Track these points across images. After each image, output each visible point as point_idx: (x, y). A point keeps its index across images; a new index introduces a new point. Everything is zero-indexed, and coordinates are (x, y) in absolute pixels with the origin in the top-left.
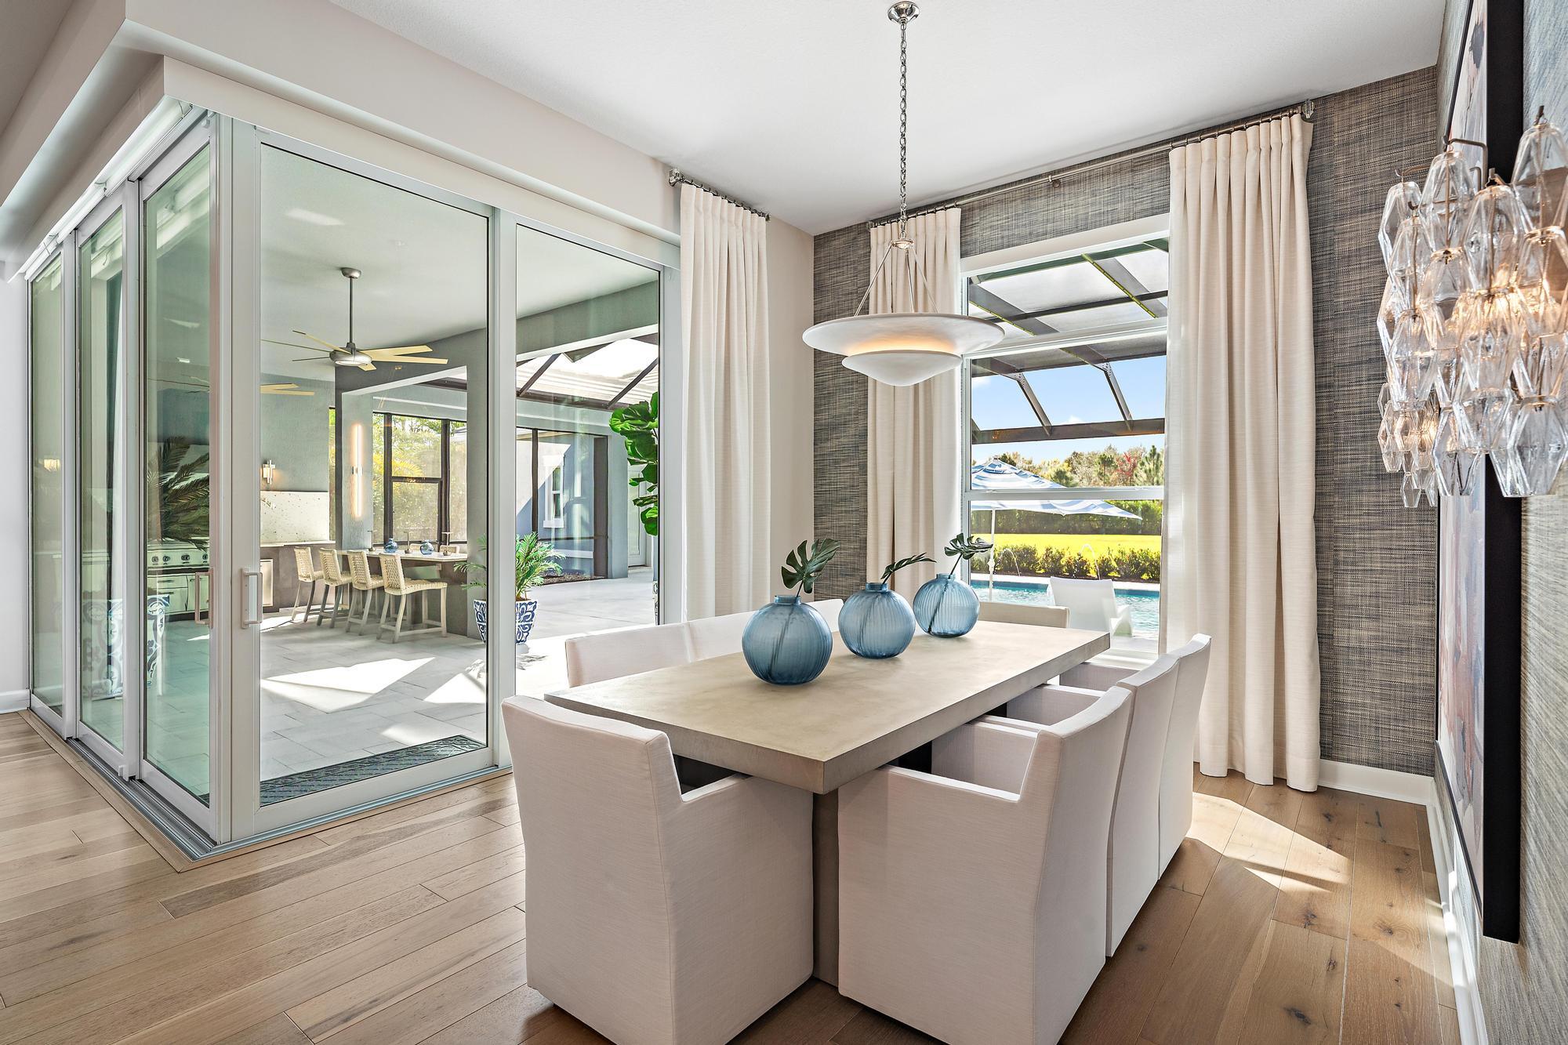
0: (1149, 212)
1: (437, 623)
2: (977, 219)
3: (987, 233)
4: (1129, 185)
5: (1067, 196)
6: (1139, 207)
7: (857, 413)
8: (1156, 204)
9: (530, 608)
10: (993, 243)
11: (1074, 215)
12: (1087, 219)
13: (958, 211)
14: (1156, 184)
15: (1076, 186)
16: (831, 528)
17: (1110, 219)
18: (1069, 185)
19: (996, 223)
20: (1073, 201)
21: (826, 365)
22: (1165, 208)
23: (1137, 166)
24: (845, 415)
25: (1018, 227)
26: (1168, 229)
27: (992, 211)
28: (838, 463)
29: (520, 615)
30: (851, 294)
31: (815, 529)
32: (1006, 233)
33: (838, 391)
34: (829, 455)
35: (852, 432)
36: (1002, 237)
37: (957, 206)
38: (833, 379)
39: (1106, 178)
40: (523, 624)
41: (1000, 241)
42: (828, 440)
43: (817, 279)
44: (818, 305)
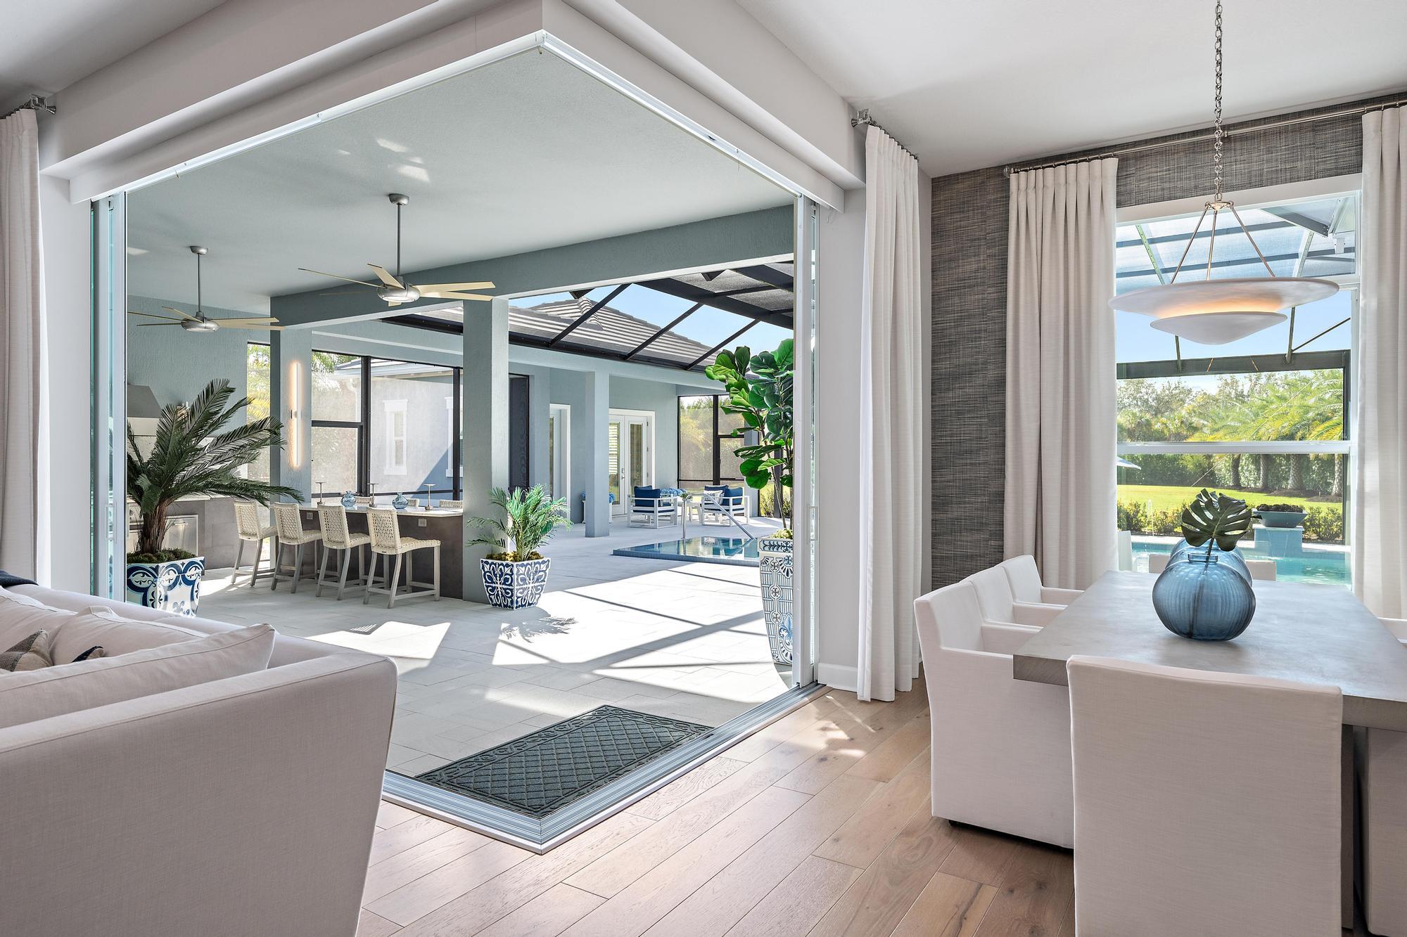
0: (1333, 172)
1: (429, 586)
2: (1132, 170)
3: (1144, 185)
4: (1310, 144)
5: (1238, 152)
6: (1322, 167)
7: (985, 363)
8: (1341, 164)
9: (543, 567)
10: (1152, 194)
11: (1246, 171)
12: (1261, 175)
13: (1115, 160)
14: (1341, 145)
15: (1249, 142)
16: (953, 481)
17: (1288, 177)
18: (1241, 141)
19: (1156, 175)
20: (1245, 156)
21: (948, 313)
22: (1358, 168)
23: (1320, 126)
24: (971, 364)
25: (1181, 179)
26: (1359, 188)
27: (1149, 163)
28: (962, 414)
29: (534, 575)
30: (978, 239)
31: (933, 482)
32: (1167, 185)
33: (961, 340)
34: (953, 404)
35: (979, 381)
36: (1163, 189)
37: (1115, 156)
38: (955, 327)
39: (1283, 136)
40: (536, 584)
41: (1160, 193)
42: (948, 389)
43: (936, 222)
44: (936, 250)
